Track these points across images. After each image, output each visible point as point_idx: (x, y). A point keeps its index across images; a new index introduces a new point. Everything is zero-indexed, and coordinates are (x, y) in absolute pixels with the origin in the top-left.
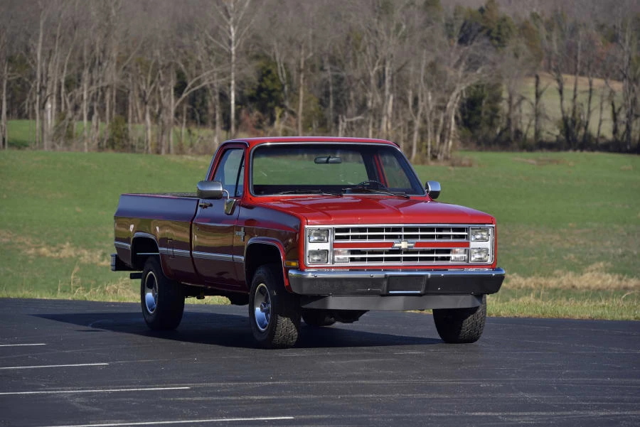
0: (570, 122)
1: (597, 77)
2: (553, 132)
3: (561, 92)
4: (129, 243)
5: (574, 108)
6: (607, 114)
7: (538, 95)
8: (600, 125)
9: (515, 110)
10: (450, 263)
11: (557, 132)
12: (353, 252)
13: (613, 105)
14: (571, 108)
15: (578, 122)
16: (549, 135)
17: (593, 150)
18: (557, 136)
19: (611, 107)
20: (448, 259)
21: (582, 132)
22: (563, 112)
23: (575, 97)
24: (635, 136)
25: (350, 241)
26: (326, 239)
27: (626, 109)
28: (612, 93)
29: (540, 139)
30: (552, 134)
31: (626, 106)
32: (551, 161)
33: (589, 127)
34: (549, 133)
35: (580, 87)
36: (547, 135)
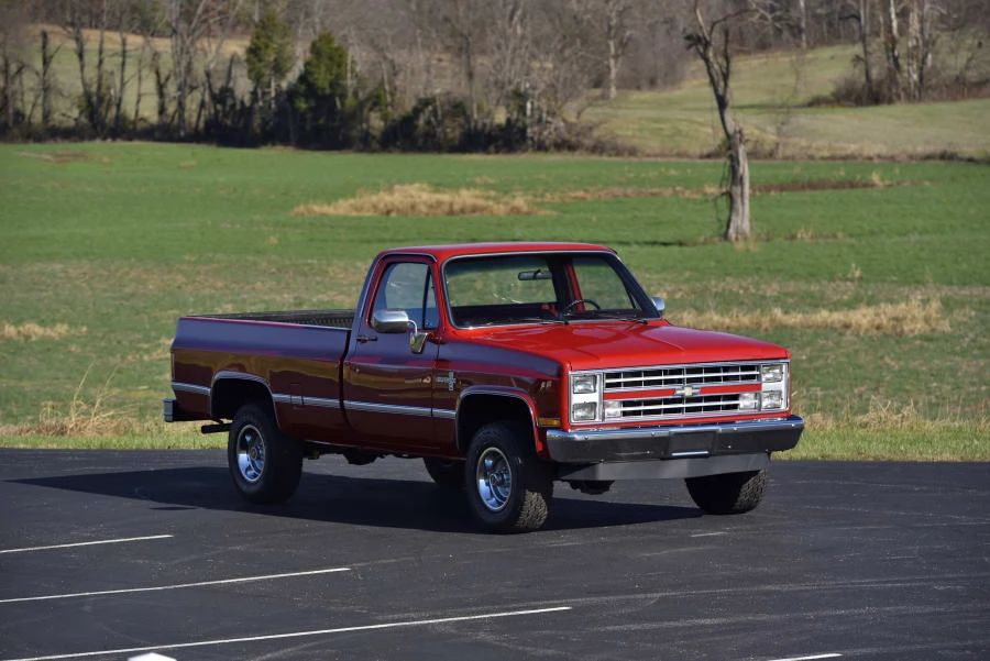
0: (94, 99)
1: (134, 32)
2: (69, 114)
3: (81, 56)
4: (209, 387)
5: (100, 78)
6: (150, 85)
7: (46, 62)
8: (138, 102)
9: (13, 83)
10: (738, 411)
11: (75, 113)
12: (625, 404)
13: (158, 73)
14: (95, 79)
15: (107, 98)
16: (64, 119)
17: (130, 139)
18: (76, 119)
19: (153, 76)
20: (735, 407)
21: (113, 112)
22: (85, 85)
23: (101, 62)
24: (190, 116)
25: (622, 389)
26: (592, 388)
27: (176, 79)
28: (156, 55)
29: (51, 123)
30: (69, 117)
31: (177, 75)
32: (76, 156)
33: (122, 106)
34: (64, 115)
35: (107, 46)
36: (61, 118)
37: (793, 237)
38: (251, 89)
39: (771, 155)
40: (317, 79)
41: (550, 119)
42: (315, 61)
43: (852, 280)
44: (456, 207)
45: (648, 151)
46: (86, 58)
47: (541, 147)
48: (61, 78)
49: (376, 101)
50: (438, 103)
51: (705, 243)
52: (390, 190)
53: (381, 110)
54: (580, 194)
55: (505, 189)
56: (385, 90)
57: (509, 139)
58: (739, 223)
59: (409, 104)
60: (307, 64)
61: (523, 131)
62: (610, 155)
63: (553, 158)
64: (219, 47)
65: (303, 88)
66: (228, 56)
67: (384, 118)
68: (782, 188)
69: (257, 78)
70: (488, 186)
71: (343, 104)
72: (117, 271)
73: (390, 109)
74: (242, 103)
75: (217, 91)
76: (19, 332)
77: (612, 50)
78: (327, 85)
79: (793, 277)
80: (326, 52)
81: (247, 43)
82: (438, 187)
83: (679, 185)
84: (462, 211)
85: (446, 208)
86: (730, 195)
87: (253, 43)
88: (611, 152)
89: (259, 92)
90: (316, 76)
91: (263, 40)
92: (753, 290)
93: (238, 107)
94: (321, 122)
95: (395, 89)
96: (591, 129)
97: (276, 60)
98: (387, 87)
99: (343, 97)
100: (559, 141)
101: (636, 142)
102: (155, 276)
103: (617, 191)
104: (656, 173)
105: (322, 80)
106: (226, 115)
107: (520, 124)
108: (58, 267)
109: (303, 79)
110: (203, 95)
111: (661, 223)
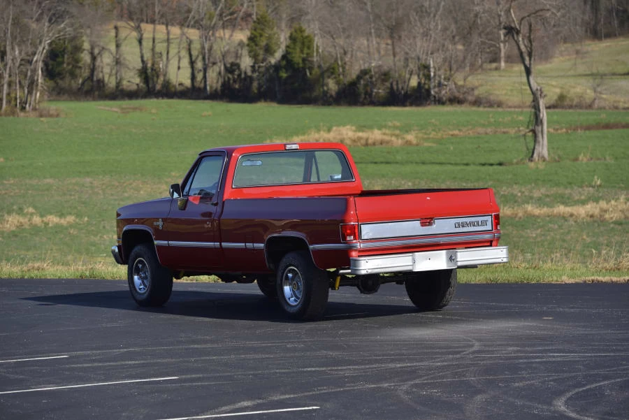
0: (149, 71)
1: (175, 26)
2: (133, 81)
3: (140, 41)
5: (153, 57)
6: (185, 62)
7: (118, 46)
9: (97, 60)
11: (137, 81)
13: (190, 54)
14: (151, 58)
15: (157, 70)
16: (130, 83)
18: (137, 85)
19: (187, 56)
21: (161, 80)
22: (143, 61)
23: (154, 46)
28: (190, 42)
29: (121, 87)
30: (133, 83)
32: (135, 109)
33: (168, 75)
34: (129, 81)
35: (158, 36)
36: (128, 84)
37: (576, 159)
38: (252, 64)
39: (590, 106)
40: (293, 57)
41: (446, 83)
42: (292, 46)
43: (593, 187)
44: (370, 141)
45: (510, 104)
46: (144, 43)
47: (440, 102)
48: (129, 57)
49: (331, 71)
50: (373, 73)
51: (517, 163)
52: (329, 130)
53: (335, 78)
54: (456, 132)
55: (407, 129)
56: (338, 64)
57: (419, 97)
58: (541, 150)
59: (354, 73)
60: (287, 47)
61: (428, 91)
62: (485, 107)
63: (448, 109)
64: (231, 36)
65: (284, 63)
66: (237, 42)
67: (338, 83)
68: (588, 128)
69: (255, 56)
70: (395, 127)
71: (311, 74)
72: (124, 183)
73: (341, 77)
74: (245, 73)
75: (228, 65)
76: (43, 221)
77: (502, 37)
78: (300, 61)
79: (557, 185)
80: (299, 40)
81: (248, 33)
82: (361, 128)
83: (522, 126)
84: (374, 144)
85: (363, 142)
86: (534, 131)
87: (252, 34)
88: (485, 105)
89: (257, 66)
90: (294, 55)
91: (259, 31)
92: (527, 194)
93: (243, 76)
94: (296, 85)
95: (345, 63)
96: (473, 89)
97: (267, 45)
98: (340, 63)
99: (311, 69)
100: (452, 97)
101: (503, 98)
102: (148, 186)
103: (481, 130)
104: (510, 118)
105: (297, 57)
106: (235, 81)
107: (427, 87)
108: (88, 180)
109: (284, 57)
110: (220, 68)
111: (494, 151)
